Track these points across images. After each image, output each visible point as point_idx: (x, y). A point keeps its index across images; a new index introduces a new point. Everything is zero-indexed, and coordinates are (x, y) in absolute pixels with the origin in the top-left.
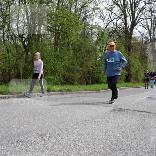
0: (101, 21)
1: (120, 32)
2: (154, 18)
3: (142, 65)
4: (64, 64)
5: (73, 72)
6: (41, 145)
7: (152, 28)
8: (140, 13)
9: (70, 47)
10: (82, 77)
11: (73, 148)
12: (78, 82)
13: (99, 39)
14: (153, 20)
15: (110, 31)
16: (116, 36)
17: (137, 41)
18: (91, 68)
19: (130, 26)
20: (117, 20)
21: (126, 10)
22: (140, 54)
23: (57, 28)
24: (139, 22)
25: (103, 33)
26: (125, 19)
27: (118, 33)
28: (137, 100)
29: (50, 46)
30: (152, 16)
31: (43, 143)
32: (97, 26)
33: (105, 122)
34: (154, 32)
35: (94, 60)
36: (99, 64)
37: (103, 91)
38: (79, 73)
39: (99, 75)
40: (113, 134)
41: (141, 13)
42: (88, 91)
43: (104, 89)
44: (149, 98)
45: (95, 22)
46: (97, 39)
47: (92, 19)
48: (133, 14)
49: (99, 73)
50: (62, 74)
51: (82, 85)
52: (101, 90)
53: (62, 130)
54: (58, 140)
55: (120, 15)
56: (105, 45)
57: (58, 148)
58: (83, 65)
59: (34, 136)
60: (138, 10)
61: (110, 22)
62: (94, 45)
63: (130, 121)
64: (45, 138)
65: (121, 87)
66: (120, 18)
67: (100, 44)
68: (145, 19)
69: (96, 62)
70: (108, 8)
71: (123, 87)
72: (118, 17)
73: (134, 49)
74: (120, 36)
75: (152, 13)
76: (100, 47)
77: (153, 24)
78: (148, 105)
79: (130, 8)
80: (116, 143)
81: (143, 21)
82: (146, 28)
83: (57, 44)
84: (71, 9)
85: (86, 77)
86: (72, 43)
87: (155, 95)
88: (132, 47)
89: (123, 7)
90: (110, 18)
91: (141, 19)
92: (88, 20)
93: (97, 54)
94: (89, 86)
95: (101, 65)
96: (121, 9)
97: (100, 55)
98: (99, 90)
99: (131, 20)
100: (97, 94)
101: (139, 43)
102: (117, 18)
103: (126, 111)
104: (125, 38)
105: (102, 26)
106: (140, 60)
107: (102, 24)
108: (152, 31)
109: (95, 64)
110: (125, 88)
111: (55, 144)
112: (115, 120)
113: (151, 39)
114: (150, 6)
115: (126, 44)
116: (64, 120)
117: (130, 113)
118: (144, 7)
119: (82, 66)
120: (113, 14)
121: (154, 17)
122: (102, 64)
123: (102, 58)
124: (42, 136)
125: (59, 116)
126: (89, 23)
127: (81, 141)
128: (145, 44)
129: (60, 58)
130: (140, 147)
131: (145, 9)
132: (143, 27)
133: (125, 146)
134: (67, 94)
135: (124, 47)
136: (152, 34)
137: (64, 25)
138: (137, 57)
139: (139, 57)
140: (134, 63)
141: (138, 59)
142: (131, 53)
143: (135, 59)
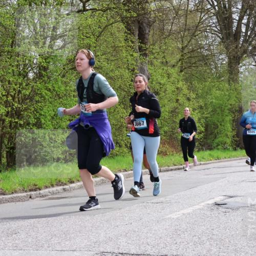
3: (191, 88)
22: (183, 48)
36: (35, 92)
37: (51, 189)
43: (57, 185)
44: (217, 204)
49: (34, 125)
52: (46, 187)
65: (120, 171)
69: (21, 84)
71: (125, 170)
78: (215, 232)
87: (239, 193)
88: (150, 25)
95: (42, 97)
98: (36, 188)
101: (177, 10)
106: (181, 71)
109: (20, 92)
115: (128, 15)
122: (44, 92)
123: (45, 69)
135: (122, 26)
138: (173, 62)
139: (180, 60)
140: (162, 82)
141: (174, 66)
142: (147, 47)
143: (163, 69)
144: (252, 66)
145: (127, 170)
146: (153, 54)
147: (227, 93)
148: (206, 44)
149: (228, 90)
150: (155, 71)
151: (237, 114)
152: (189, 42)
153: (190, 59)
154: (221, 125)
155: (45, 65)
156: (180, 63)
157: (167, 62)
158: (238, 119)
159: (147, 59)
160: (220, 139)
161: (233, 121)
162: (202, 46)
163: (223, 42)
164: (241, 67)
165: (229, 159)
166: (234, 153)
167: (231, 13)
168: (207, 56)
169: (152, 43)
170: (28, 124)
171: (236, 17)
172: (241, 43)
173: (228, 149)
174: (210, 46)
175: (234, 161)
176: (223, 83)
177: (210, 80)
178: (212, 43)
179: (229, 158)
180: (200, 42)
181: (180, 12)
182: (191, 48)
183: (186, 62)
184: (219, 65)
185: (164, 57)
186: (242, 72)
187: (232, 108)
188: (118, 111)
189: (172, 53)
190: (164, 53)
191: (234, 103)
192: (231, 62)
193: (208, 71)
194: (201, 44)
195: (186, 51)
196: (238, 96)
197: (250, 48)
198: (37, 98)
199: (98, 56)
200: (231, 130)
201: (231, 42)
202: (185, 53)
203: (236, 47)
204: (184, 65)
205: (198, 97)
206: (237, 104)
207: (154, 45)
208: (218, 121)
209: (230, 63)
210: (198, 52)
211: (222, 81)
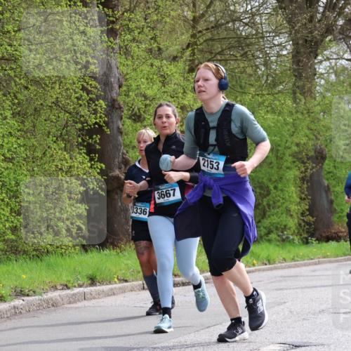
22: (195, 20)
65: (55, 288)
71: (66, 287)
87: (313, 338)
138: (174, 49)
139: (188, 46)
140: (149, 93)
141: (175, 59)
142: (118, 14)
143: (152, 65)
144: (344, 62)
145: (70, 285)
146: (130, 31)
147: (290, 120)
148: (246, 12)
149: (291, 113)
150: (135, 70)
151: (310, 165)
152: (208, 7)
153: (210, 43)
154: (276, 188)
156: (188, 53)
157: (159, 49)
158: (312, 175)
159: (118, 41)
160: (275, 219)
161: (303, 179)
162: (238, 15)
163: (281, 8)
164: (321, 62)
165: (293, 263)
166: (303, 250)
168: (247, 38)
169: (127, 7)
172: (321, 10)
173: (290, 242)
174: (253, 15)
175: (304, 268)
176: (281, 97)
177: (252, 89)
178: (258, 10)
179: (293, 260)
180: (232, 8)
182: (212, 19)
183: (202, 51)
184: (273, 59)
185: (154, 38)
186: (322, 74)
187: (300, 152)
188: (52, 156)
189: (173, 30)
190: (153, 29)
191: (304, 140)
192: (298, 53)
193: (249, 70)
194: (234, 11)
195: (201, 26)
196: (313, 127)
197: (341, 22)
199: (9, 32)
200: (298, 200)
201: (300, 8)
202: (200, 32)
203: (311, 19)
204: (198, 56)
206: (311, 143)
207: (131, 10)
208: (270, 180)
209: (296, 55)
210: (227, 29)
211: (279, 92)
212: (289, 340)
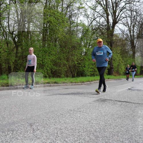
0: (86, 19)
1: (103, 29)
2: (133, 17)
3: (123, 59)
4: (51, 59)
5: (60, 66)
6: (30, 133)
7: (132, 25)
8: (120, 12)
9: (57, 42)
10: (68, 70)
11: (60, 136)
12: (64, 75)
13: (84, 36)
14: (132, 18)
15: (93, 28)
16: (99, 33)
17: (119, 37)
18: (76, 63)
19: (111, 24)
20: (100, 18)
21: (108, 9)
22: (121, 49)
23: (45, 26)
24: (120, 20)
25: (87, 30)
26: (108, 18)
27: (100, 30)
28: (118, 91)
29: (38, 42)
30: (132, 14)
31: (32, 132)
32: (82, 24)
33: (89, 112)
34: (133, 29)
35: (79, 55)
36: (84, 59)
37: (87, 83)
38: (65, 67)
39: (84, 68)
40: (96, 122)
41: (122, 12)
42: (74, 83)
43: (89, 82)
44: (129, 89)
45: (80, 20)
46: (82, 35)
47: (77, 17)
48: (115, 12)
49: (83, 67)
50: (50, 68)
51: (68, 78)
52: (86, 82)
53: (50, 119)
54: (46, 128)
55: (102, 14)
56: (89, 42)
57: (46, 136)
58: (69, 59)
59: (23, 125)
60: (119, 9)
61: (94, 20)
62: (79, 42)
63: (112, 110)
64: (34, 127)
66: (103, 16)
67: (84, 40)
68: (125, 17)
69: (81, 57)
70: (92, 7)
72: (101, 15)
73: (115, 45)
74: (102, 33)
75: (131, 12)
76: (85, 42)
77: (133, 22)
78: (129, 96)
79: (112, 8)
80: (99, 131)
81: (123, 19)
82: (126, 26)
83: (45, 40)
84: (58, 8)
85: (72, 71)
86: (59, 40)
87: (134, 87)
88: (113, 43)
89: (105, 6)
90: (94, 16)
91: (122, 18)
92: (73, 19)
93: (82, 49)
94: (74, 79)
95: (86, 60)
96: (103, 8)
97: (84, 50)
98: (83, 82)
99: (112, 18)
100: (82, 86)
101: (120, 40)
102: (100, 17)
103: (108, 101)
104: (108, 34)
105: (86, 24)
106: (121, 55)
107: (86, 22)
108: (131, 28)
109: (80, 58)
110: (107, 81)
111: (44, 133)
112: (98, 109)
113: (131, 36)
114: (130, 6)
115: (108, 40)
116: (51, 110)
117: (112, 103)
118: (125, 6)
119: (68, 61)
120: (96, 13)
121: (133, 15)
122: (86, 59)
123: (87, 53)
124: (31, 125)
125: (47, 106)
126: (75, 21)
127: (67, 129)
128: (125, 40)
129: (48, 53)
130: (121, 134)
131: (125, 8)
132: (124, 24)
133: (107, 133)
134: (54, 86)
135: (106, 43)
136: (132, 31)
137: (51, 22)
138: (119, 52)
140: (116, 57)
142: (112, 48)
143: (116, 54)
149: (132, 60)
152: (123, 48)
155: (87, 52)
163: (131, 48)
167: (134, 41)
168: (127, 51)
169: (114, 48)
170: (82, 66)
171: (135, 42)
174: (128, 49)
177: (128, 58)
181: (121, 40)
184: (130, 54)
190: (116, 50)
193: (127, 55)
194: (126, 48)
198: (84, 60)
204: (122, 53)
205: (125, 62)
209: (133, 54)
210: (125, 50)
211: (131, 58)
212: (132, 86)
